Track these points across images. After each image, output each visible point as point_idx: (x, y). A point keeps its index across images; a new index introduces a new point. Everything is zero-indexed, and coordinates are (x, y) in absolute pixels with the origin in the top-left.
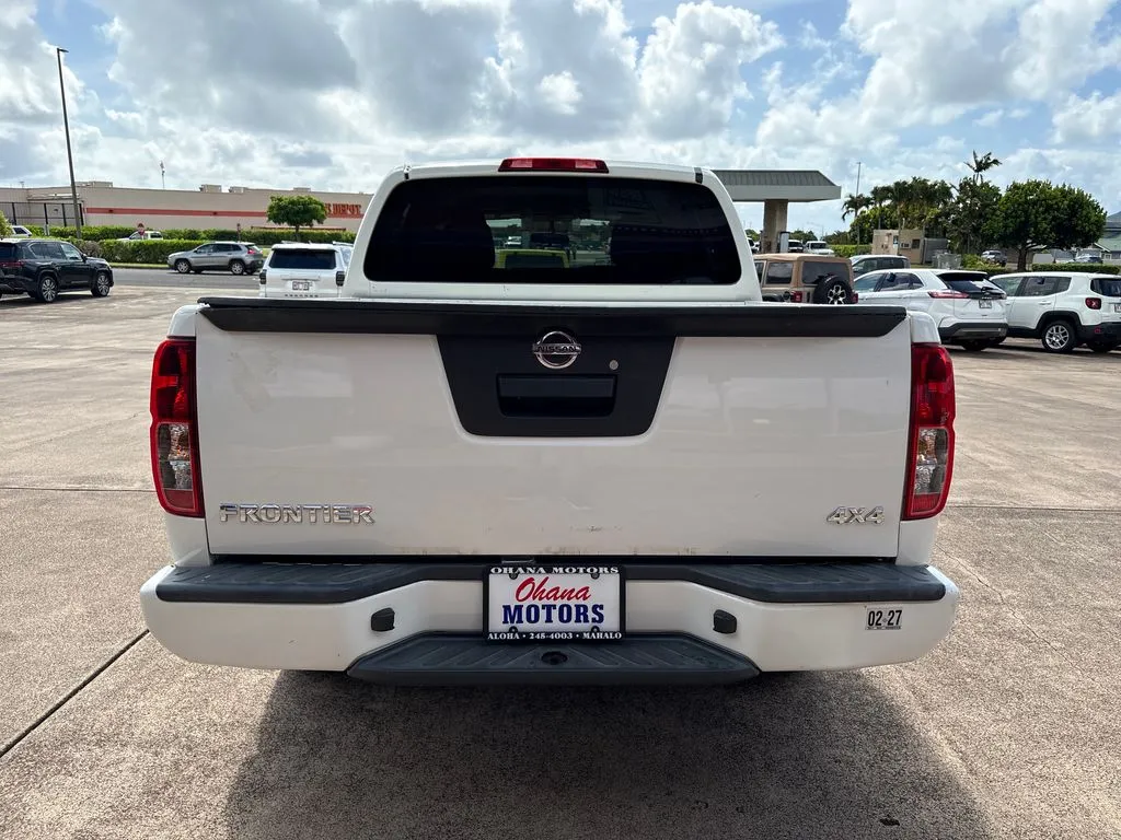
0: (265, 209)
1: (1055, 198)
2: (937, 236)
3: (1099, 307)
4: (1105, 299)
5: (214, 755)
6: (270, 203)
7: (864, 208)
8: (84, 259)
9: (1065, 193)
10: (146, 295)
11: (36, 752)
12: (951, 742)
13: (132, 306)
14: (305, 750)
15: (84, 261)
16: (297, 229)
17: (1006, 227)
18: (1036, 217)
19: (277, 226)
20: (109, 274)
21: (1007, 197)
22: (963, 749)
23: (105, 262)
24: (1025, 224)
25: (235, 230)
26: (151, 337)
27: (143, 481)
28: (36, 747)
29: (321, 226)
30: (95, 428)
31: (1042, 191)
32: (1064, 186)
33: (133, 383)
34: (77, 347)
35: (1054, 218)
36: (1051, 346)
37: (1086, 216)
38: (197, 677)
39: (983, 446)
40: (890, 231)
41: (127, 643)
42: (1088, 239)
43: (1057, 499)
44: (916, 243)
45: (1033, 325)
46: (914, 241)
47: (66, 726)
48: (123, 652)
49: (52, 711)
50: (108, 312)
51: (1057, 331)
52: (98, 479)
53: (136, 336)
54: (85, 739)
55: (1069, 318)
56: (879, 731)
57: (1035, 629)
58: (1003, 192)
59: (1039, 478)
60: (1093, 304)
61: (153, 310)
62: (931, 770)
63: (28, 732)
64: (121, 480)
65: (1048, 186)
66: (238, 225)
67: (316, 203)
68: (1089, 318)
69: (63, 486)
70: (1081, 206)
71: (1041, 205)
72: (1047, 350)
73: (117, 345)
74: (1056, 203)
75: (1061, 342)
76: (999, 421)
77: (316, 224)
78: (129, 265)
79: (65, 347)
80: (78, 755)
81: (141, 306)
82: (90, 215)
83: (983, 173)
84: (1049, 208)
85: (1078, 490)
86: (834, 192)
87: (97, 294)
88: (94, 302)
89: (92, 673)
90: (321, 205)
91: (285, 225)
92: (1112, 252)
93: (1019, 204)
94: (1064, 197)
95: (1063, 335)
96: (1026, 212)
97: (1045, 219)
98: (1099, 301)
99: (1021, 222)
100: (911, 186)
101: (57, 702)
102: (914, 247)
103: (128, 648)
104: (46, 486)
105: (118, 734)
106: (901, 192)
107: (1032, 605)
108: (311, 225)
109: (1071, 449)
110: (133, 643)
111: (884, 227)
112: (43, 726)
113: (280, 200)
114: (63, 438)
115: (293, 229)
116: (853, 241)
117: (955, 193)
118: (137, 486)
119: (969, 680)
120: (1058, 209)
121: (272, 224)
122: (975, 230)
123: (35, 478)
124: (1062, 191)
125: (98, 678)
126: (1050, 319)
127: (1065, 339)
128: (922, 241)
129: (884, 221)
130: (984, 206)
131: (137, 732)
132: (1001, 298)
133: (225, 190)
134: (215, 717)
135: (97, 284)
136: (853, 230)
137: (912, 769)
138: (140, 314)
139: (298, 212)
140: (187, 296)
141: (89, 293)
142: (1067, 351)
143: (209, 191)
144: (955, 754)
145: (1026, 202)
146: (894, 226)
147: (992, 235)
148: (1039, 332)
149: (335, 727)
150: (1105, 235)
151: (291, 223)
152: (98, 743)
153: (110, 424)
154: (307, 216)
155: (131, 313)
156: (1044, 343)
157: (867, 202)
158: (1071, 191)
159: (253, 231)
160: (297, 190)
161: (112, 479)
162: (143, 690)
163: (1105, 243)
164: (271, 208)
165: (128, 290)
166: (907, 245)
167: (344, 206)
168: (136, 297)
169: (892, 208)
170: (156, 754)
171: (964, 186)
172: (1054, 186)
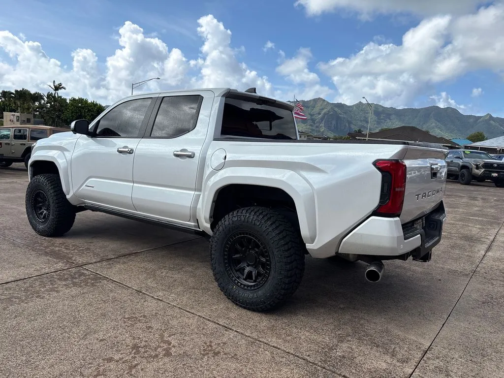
1: (91, 106)
2: (39, 118)
21: (71, 103)
31: (85, 103)
32: (94, 102)
40: (13, 113)
44: (28, 120)
58: (68, 101)
65: (86, 101)
71: (86, 109)
83: (58, 92)
84: (89, 110)
94: (94, 106)
96: (80, 111)
102: (27, 122)
111: (9, 111)
117: (45, 98)
120: (93, 111)
122: (58, 117)
124: (93, 103)
128: (31, 120)
129: (8, 108)
130: (61, 106)
146: (15, 111)
166: (24, 121)
171: (49, 96)
172: (89, 101)
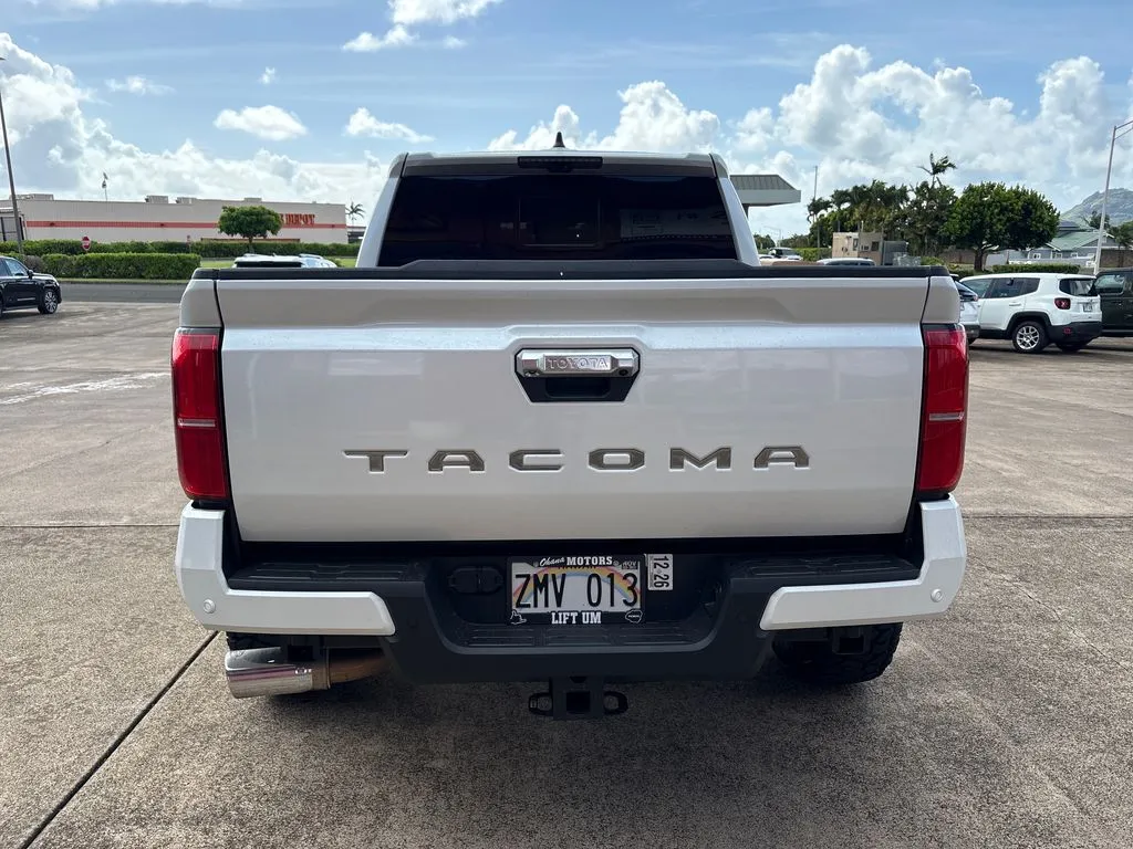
0: (217, 220)
1: (1009, 199)
2: (895, 239)
3: (1068, 307)
4: (1074, 299)
5: (271, 830)
6: (222, 213)
7: (823, 212)
8: (31, 275)
9: (1018, 194)
10: (97, 311)
11: (70, 836)
12: (1053, 779)
13: (81, 323)
14: (371, 818)
15: (30, 278)
16: (250, 240)
17: (962, 229)
18: (991, 219)
19: (230, 237)
20: (56, 291)
21: (963, 199)
22: (1067, 786)
23: (51, 278)
24: (981, 226)
25: (186, 241)
26: (109, 356)
27: (131, 515)
28: (69, 829)
29: (274, 237)
30: (68, 457)
31: (997, 193)
32: (1018, 187)
33: (99, 406)
34: (31, 369)
35: (1009, 220)
36: (1023, 347)
37: (1040, 217)
38: (234, 738)
39: (990, 452)
40: (850, 234)
41: (149, 700)
42: (1042, 239)
43: (1081, 507)
44: (875, 245)
45: (1003, 327)
46: (874, 243)
47: (98, 803)
48: (145, 712)
49: (80, 786)
50: (59, 330)
51: (1028, 331)
52: (80, 514)
53: (90, 355)
54: (123, 817)
55: (1039, 319)
56: (977, 770)
57: (1100, 648)
58: (959, 194)
59: (1056, 485)
60: (1063, 304)
61: (104, 326)
62: (1041, 811)
63: (56, 811)
64: (107, 515)
65: (1001, 188)
66: (188, 237)
67: (270, 213)
68: (1059, 318)
69: (45, 523)
70: (1035, 208)
71: (996, 207)
72: (1018, 350)
73: (73, 366)
74: (1011, 204)
75: (1032, 343)
76: (995, 425)
77: (269, 235)
78: (75, 280)
79: (19, 369)
80: (118, 837)
81: (91, 323)
82: (31, 228)
83: (940, 175)
84: (1003, 210)
85: (1096, 496)
86: (795, 196)
87: (44, 311)
88: (43, 320)
89: (116, 737)
90: (276, 215)
91: (238, 236)
92: (1063, 251)
93: (975, 206)
94: (1018, 198)
95: (1034, 335)
96: (981, 213)
97: (1000, 220)
98: (1068, 301)
99: (977, 224)
100: (870, 190)
101: (83, 774)
102: (873, 250)
103: (150, 707)
104: (26, 523)
105: (157, 810)
106: (860, 196)
107: (1090, 621)
108: (265, 237)
109: (1076, 453)
110: (155, 701)
111: (843, 230)
112: (71, 804)
113: (232, 210)
114: (34, 469)
115: (246, 240)
116: (813, 244)
117: (912, 196)
118: (125, 520)
119: (1051, 707)
120: (1012, 211)
121: (224, 236)
122: (932, 232)
123: (12, 515)
124: (1016, 192)
125: (123, 744)
126: (1020, 320)
127: (1036, 339)
128: (881, 244)
129: (842, 223)
130: (941, 208)
131: (180, 806)
132: (973, 300)
133: (172, 201)
134: (262, 783)
135: (44, 302)
136: (812, 233)
137: (1022, 810)
138: (91, 331)
139: (251, 223)
140: (139, 311)
141: (36, 310)
142: (1038, 351)
143: (156, 201)
144: (1060, 791)
145: (982, 204)
146: (854, 229)
147: (949, 237)
148: (1009, 333)
149: (398, 790)
150: (1059, 233)
151: (244, 234)
152: (139, 822)
153: (82, 452)
154: (262, 228)
155: (83, 331)
156: (1015, 342)
157: (826, 205)
158: (1025, 193)
159: (204, 242)
160: (247, 200)
161: (96, 514)
162: (178, 756)
163: (1057, 243)
164: (222, 218)
165: (77, 306)
166: (867, 248)
167: (297, 216)
168: (85, 314)
169: (851, 211)
170: (206, 832)
171: (923, 190)
172: (1008, 188)
